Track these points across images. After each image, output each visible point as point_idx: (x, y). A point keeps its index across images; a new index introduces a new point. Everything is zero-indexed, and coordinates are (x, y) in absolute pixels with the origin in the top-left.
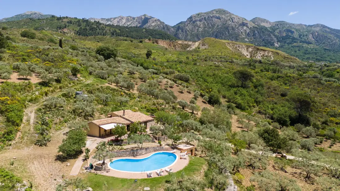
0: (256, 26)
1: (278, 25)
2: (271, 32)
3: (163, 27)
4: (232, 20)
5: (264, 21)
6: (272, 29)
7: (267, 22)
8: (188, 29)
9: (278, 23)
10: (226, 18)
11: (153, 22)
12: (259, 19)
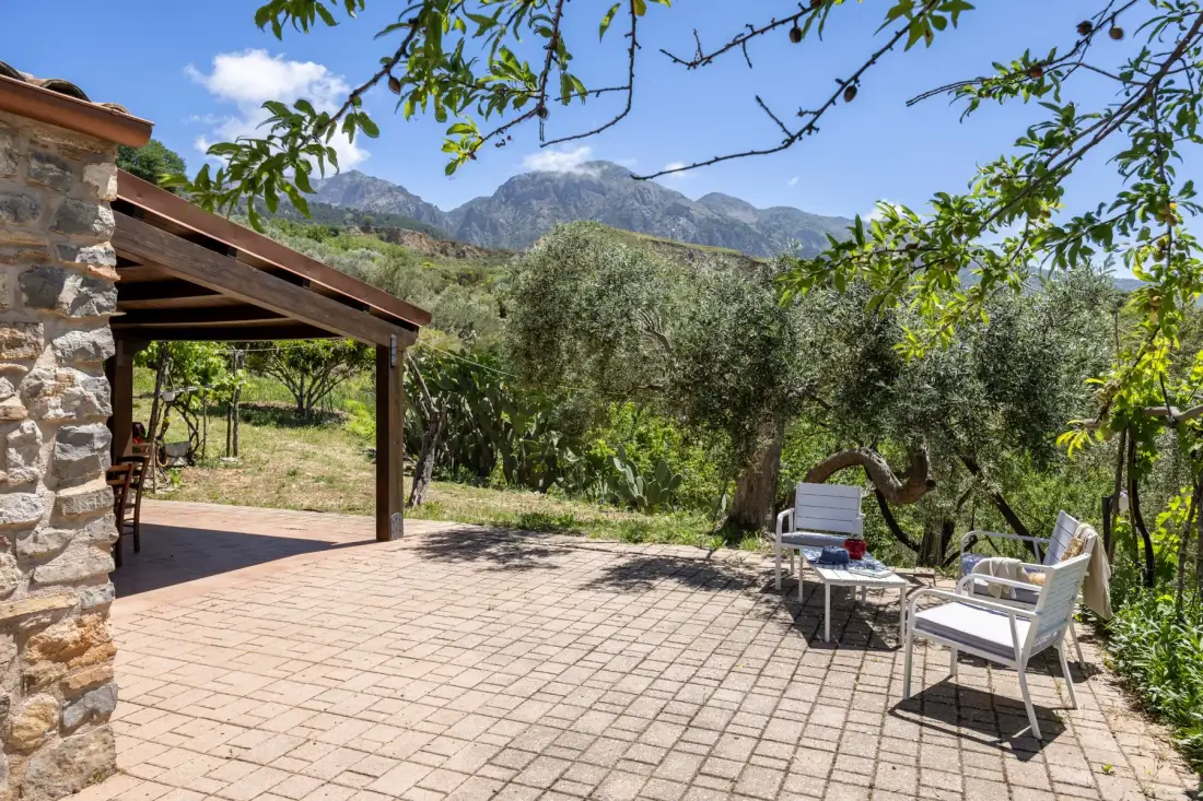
0: (716, 217)
1: (777, 216)
2: (761, 237)
3: (417, 209)
4: (642, 197)
5: (737, 203)
6: (763, 228)
7: (746, 207)
8: (501, 220)
9: (778, 213)
10: (622, 190)
11: (383, 195)
12: (724, 198)
